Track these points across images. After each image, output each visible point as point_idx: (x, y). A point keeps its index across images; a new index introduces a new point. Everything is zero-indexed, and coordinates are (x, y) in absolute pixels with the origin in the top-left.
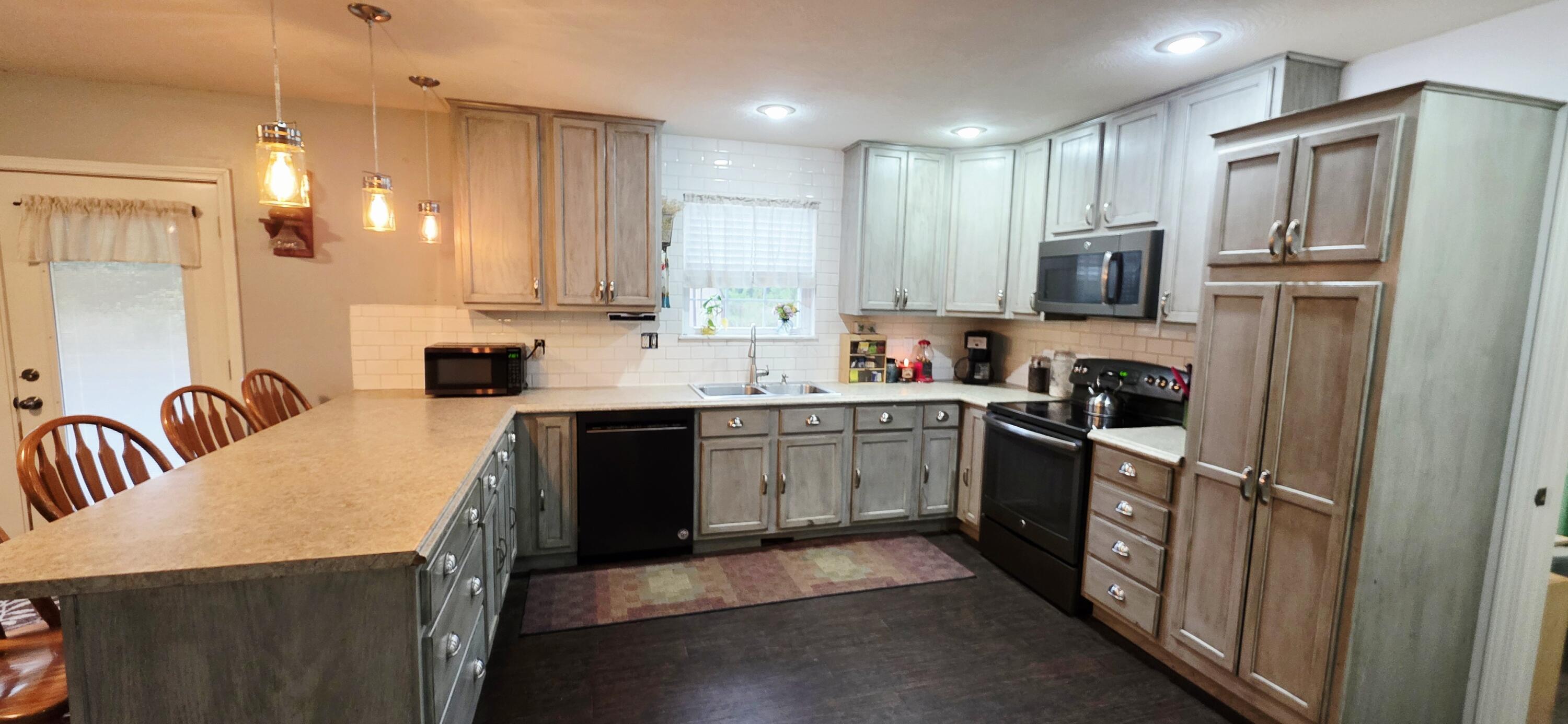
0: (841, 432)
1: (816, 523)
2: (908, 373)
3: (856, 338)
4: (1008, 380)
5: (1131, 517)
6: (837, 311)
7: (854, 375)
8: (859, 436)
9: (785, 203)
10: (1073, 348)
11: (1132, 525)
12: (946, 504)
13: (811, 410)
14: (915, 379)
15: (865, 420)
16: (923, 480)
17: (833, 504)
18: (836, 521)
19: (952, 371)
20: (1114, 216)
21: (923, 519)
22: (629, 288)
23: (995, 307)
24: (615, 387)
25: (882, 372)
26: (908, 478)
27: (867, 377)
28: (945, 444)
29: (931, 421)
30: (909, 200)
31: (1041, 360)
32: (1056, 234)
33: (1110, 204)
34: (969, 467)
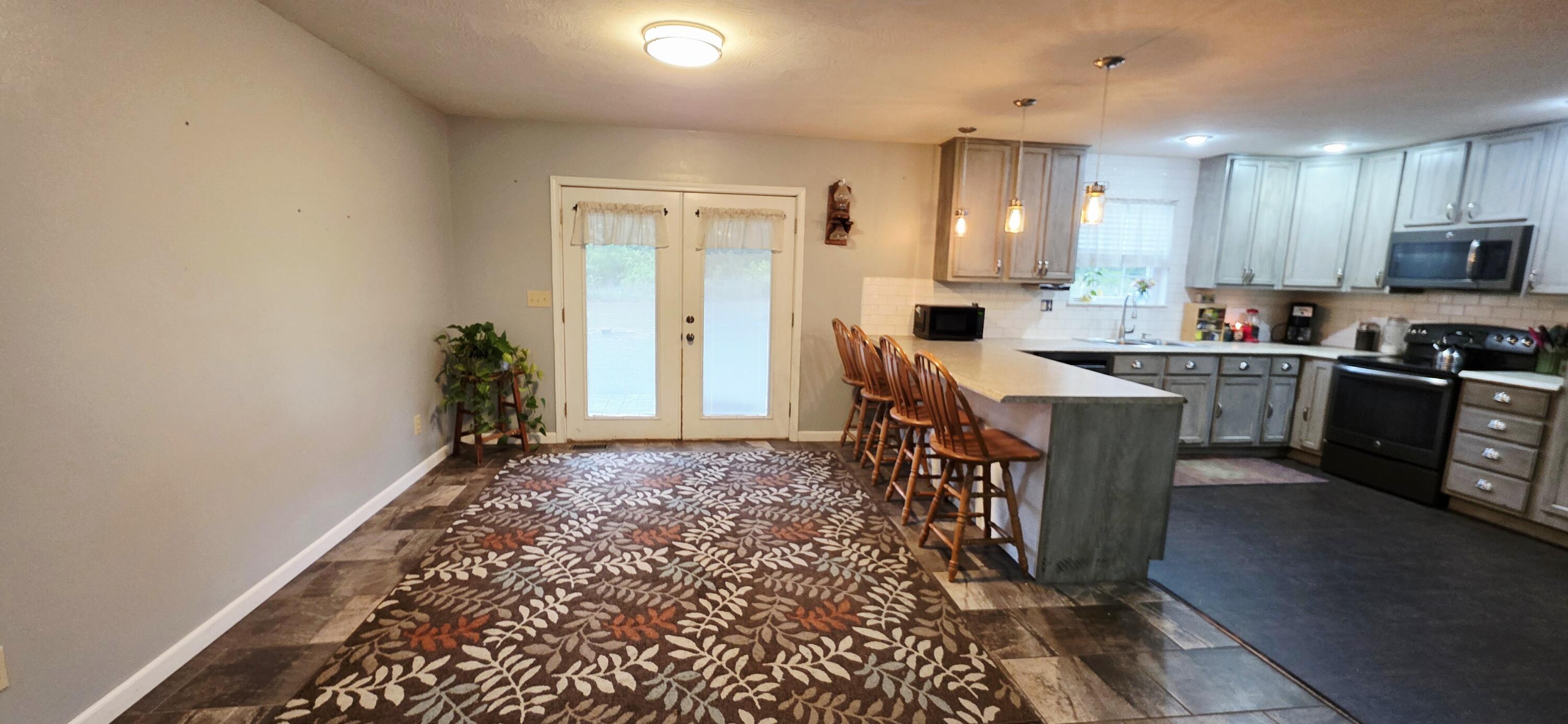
0: (1208, 375)
1: (1186, 442)
2: (1239, 335)
3: (1203, 306)
4: (1323, 342)
5: (1503, 431)
6: (1184, 285)
7: (1199, 335)
8: (1222, 379)
9: (1154, 201)
10: (1405, 316)
11: (1506, 437)
12: (1282, 435)
13: (1189, 358)
14: (1243, 340)
15: (1228, 367)
16: (1266, 414)
17: (1199, 427)
18: (1200, 441)
19: (1269, 334)
20: (1477, 214)
21: (1263, 445)
22: (1055, 267)
23: (1333, 282)
24: (1022, 339)
25: (1219, 333)
26: (1256, 415)
27: (1207, 336)
28: (1285, 388)
29: (1277, 370)
30: (1262, 199)
31: (1369, 325)
32: (1407, 226)
33: (1475, 204)
34: (1309, 406)
